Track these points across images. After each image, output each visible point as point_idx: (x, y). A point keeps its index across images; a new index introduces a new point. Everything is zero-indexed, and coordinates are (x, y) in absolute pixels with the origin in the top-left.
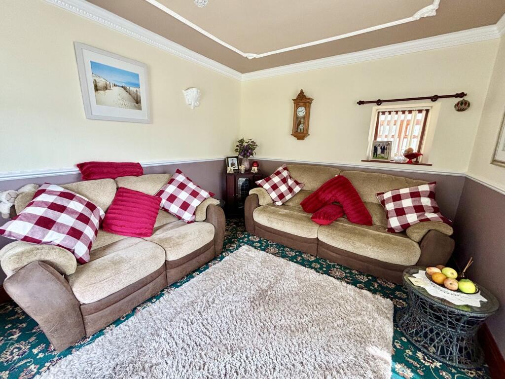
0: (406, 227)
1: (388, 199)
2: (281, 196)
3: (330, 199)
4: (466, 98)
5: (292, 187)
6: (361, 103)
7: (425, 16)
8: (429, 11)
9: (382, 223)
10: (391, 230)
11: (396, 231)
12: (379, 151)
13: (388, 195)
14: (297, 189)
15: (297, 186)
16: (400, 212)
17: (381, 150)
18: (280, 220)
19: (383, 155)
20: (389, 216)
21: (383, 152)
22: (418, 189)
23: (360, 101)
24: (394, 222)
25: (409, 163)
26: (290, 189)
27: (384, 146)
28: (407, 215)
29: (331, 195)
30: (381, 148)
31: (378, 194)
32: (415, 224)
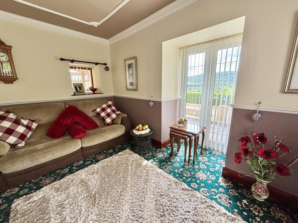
0: (113, 120)
1: (100, 111)
2: (22, 137)
3: (71, 122)
4: (107, 65)
5: (30, 126)
6: (62, 59)
7: (94, 25)
8: (95, 24)
9: (101, 124)
10: (108, 125)
11: (110, 124)
12: (78, 89)
13: (98, 110)
14: (34, 125)
15: (34, 123)
16: (109, 115)
17: (79, 88)
18: (47, 152)
19: (81, 91)
20: (105, 119)
21: (80, 89)
22: (108, 104)
23: (61, 58)
24: (108, 120)
25: (94, 93)
26: (28, 128)
27: (80, 86)
28: (112, 115)
29: (71, 119)
30: (79, 87)
31: (93, 111)
32: (116, 117)
